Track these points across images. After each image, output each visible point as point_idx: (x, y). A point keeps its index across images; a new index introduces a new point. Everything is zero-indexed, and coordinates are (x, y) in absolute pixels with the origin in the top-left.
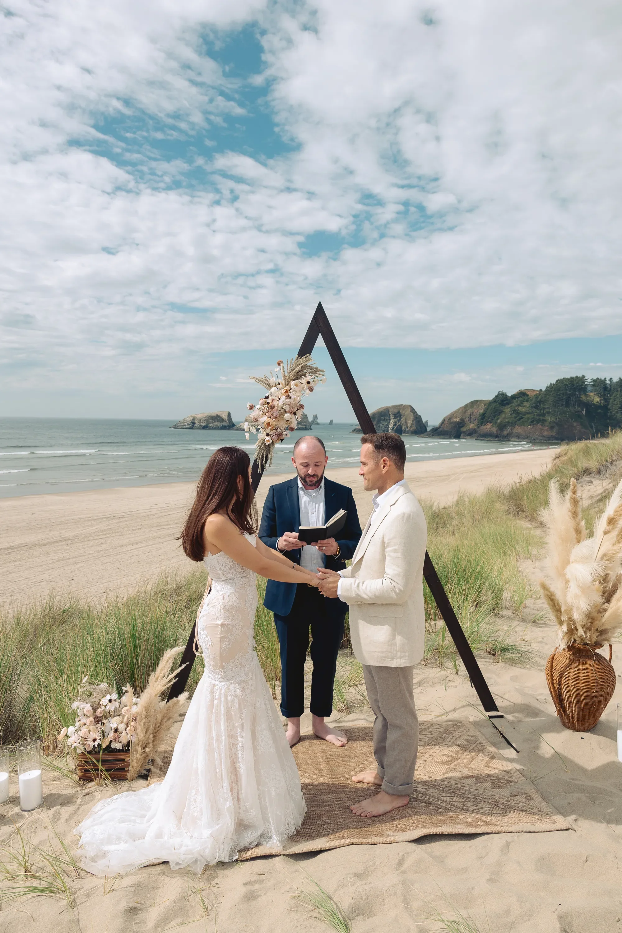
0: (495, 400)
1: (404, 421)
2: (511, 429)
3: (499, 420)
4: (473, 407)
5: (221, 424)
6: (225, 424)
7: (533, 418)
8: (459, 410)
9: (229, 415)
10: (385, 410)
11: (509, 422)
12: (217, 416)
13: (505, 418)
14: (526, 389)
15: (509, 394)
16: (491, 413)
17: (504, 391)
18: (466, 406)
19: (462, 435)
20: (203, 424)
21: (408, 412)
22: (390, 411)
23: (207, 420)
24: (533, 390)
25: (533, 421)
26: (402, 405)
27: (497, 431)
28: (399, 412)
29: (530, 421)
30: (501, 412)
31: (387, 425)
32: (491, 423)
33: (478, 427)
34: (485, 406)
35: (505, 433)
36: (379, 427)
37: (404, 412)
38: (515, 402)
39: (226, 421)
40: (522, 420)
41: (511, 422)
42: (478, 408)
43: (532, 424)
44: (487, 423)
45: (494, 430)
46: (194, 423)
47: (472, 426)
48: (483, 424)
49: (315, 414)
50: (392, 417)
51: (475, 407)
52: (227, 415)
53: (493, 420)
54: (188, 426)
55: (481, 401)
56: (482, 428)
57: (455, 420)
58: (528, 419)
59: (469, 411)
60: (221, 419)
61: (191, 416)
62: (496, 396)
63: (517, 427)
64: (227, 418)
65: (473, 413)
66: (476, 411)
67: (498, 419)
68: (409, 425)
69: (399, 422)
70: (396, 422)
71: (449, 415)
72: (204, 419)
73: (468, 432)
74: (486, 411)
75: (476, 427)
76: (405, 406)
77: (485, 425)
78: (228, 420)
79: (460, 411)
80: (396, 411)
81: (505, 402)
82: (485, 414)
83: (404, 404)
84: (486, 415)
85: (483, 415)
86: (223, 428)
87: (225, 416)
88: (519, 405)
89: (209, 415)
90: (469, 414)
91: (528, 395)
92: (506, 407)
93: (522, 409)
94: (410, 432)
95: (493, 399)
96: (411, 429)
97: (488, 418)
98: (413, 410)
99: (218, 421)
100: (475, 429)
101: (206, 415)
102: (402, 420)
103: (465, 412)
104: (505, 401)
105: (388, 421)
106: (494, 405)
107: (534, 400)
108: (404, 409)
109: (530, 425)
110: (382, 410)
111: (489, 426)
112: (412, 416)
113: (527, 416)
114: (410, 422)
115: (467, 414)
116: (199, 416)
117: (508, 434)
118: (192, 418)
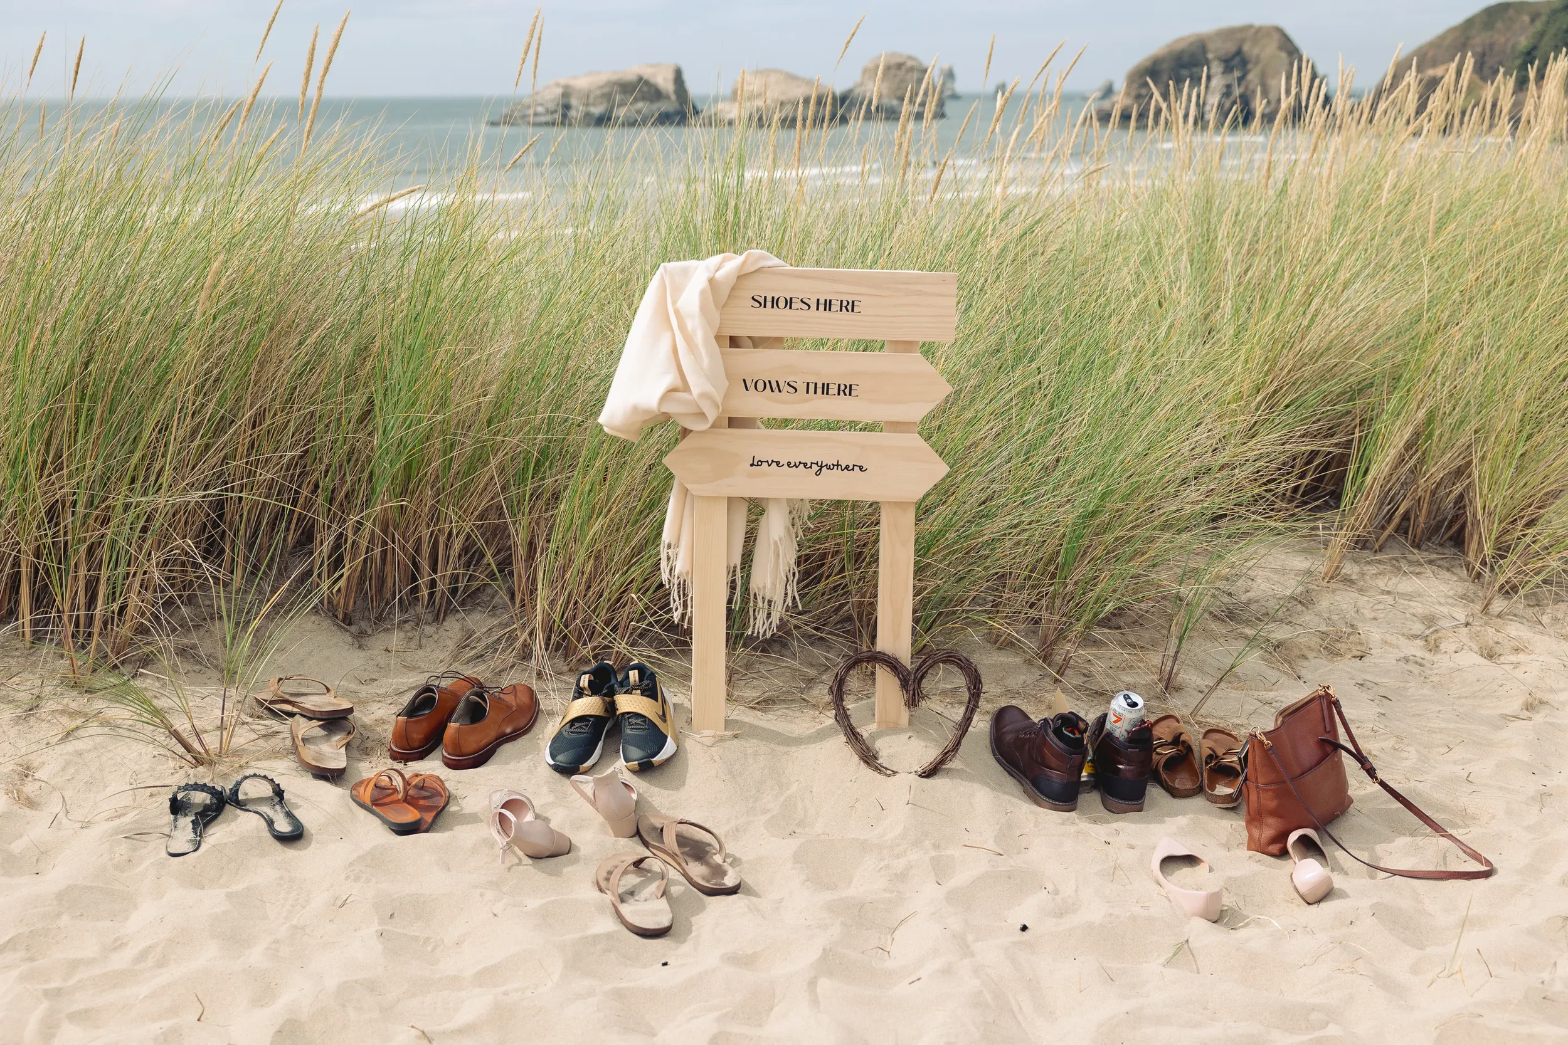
4: (1492, 28)
5: (658, 107)
6: (664, 107)
8: (1442, 37)
9: (678, 74)
10: (1191, 44)
12: (641, 80)
16: (1555, 47)
18: (1469, 23)
20: (597, 110)
21: (1267, 48)
22: (1211, 46)
23: (608, 97)
26: (1250, 27)
28: (1239, 52)
34: (1533, 20)
37: (1255, 50)
39: (668, 98)
46: (567, 107)
49: (946, 66)
50: (1217, 68)
51: (1499, 25)
52: (671, 76)
54: (549, 118)
59: (1477, 40)
60: (652, 93)
61: (557, 85)
64: (670, 87)
65: (1491, 46)
66: (1502, 40)
68: (1274, 94)
69: (1239, 85)
70: (1229, 86)
72: (598, 92)
74: (1539, 41)
76: (1259, 29)
78: (674, 91)
80: (1230, 47)
82: (1534, 48)
83: (1256, 24)
84: (1539, 54)
86: (665, 119)
87: (664, 82)
89: (614, 77)
90: (1479, 50)
98: (1285, 41)
99: (642, 99)
101: (603, 78)
102: (1249, 76)
103: (1464, 45)
108: (1255, 41)
110: (1182, 46)
112: (1283, 62)
114: (1276, 85)
115: (1469, 50)
116: (582, 83)
118: (560, 91)
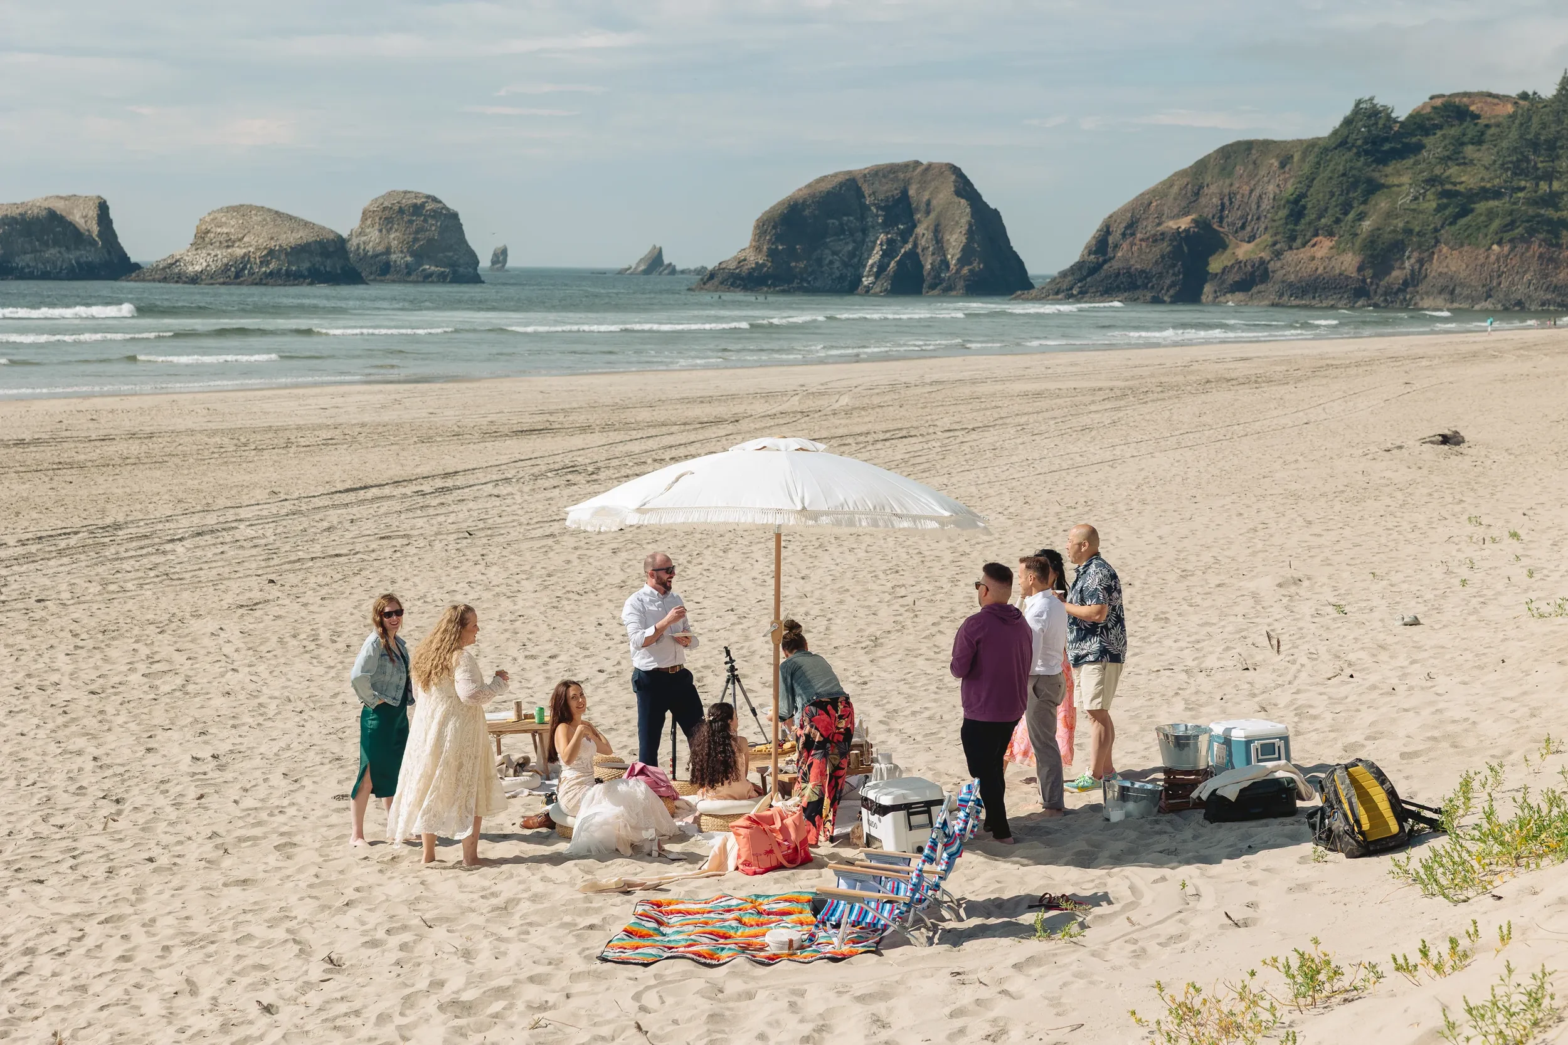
0: (1341, 140)
1: (929, 235)
2: (1421, 262)
3: (1367, 225)
4: (1230, 174)
5: (72, 256)
6: (88, 255)
7: (1511, 213)
8: (1169, 183)
9: (103, 208)
11: (1409, 231)
12: (53, 217)
13: (1390, 215)
14: (1461, 90)
15: (1401, 113)
16: (1332, 194)
17: (1380, 101)
18: (1201, 166)
19: (1208, 288)
21: (944, 194)
22: (866, 190)
24: (1490, 95)
25: (1511, 225)
26: (917, 163)
27: (1360, 269)
28: (902, 197)
29: (1496, 225)
30: (1373, 188)
31: (852, 255)
32: (1331, 234)
33: (1278, 254)
34: (1291, 163)
35: (1397, 275)
36: (819, 261)
37: (926, 196)
38: (1434, 146)
39: (88, 240)
40: (1463, 221)
41: (1417, 229)
42: (1252, 176)
43: (1507, 236)
44: (1317, 235)
45: (1348, 262)
47: (1244, 251)
48: (1299, 241)
50: (873, 218)
51: (1240, 170)
52: (93, 213)
53: (1338, 221)
55: (1266, 144)
56: (1289, 256)
57: (1172, 225)
58: (1491, 215)
59: (1213, 189)
60: (69, 232)
62: (1348, 122)
63: (1445, 249)
64: (95, 229)
65: (1232, 196)
66: (1246, 189)
67: (1361, 217)
68: (953, 254)
69: (905, 242)
70: (891, 242)
71: (1124, 210)
73: (1232, 278)
74: (1304, 188)
75: (1265, 255)
76: (930, 166)
77: (1304, 245)
78: (100, 235)
79: (1175, 189)
80: (890, 191)
81: (1387, 147)
82: (1303, 196)
83: (925, 161)
84: (1309, 203)
85: (1296, 201)
86: (83, 274)
87: (83, 218)
88: (1449, 158)
90: (1216, 201)
91: (1478, 117)
92: (1389, 169)
93: (1467, 179)
94: (961, 284)
95: (1335, 133)
96: (965, 270)
97: (1319, 218)
98: (965, 188)
99: (56, 243)
100: (1262, 262)
102: (920, 230)
103: (1197, 194)
104: (1386, 140)
105: (859, 235)
106: (1341, 161)
107: (1514, 134)
108: (923, 184)
109: (1500, 243)
110: (826, 186)
111: (1323, 247)
112: (962, 213)
113: (1481, 207)
114: (955, 242)
115: (1203, 201)
117: (1406, 283)
